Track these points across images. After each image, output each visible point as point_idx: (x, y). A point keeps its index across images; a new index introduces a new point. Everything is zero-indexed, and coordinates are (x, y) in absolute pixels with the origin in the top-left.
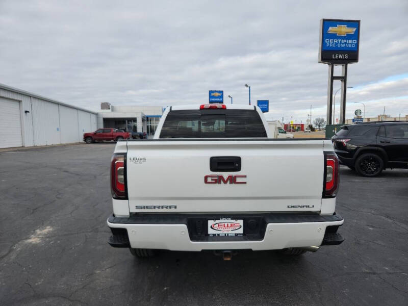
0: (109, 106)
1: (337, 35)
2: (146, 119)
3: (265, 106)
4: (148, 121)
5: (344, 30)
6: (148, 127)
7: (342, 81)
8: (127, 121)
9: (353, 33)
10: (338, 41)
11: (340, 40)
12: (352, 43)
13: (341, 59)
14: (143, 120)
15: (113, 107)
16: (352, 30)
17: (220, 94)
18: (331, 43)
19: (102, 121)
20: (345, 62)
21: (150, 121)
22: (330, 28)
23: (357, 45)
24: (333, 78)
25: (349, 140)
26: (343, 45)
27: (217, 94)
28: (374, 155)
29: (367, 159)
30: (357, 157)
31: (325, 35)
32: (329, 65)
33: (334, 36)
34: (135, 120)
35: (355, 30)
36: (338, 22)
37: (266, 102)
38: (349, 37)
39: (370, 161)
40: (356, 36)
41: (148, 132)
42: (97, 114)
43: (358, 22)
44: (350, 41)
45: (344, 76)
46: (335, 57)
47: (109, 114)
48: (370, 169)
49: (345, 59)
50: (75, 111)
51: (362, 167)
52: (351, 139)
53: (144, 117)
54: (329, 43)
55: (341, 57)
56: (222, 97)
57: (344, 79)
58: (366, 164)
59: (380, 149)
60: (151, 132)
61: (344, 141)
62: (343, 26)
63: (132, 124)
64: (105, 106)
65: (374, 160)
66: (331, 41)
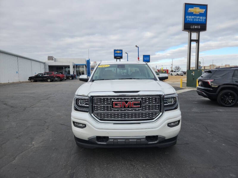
0: (53, 58)
1: (194, 13)
2: (76, 66)
3: (147, 59)
4: (77, 67)
5: (198, 10)
6: (77, 71)
7: (196, 42)
8: (64, 68)
9: (203, 13)
10: (194, 17)
11: (195, 17)
12: (203, 19)
13: (196, 29)
14: (74, 67)
15: (55, 59)
16: (203, 11)
17: (120, 52)
18: (190, 18)
19: (48, 67)
20: (198, 31)
21: (79, 67)
22: (189, 9)
23: (206, 20)
24: (191, 41)
25: (213, 80)
26: (197, 20)
27: (119, 52)
28: (232, 91)
29: (226, 94)
30: (219, 92)
31: (186, 13)
32: (189, 32)
33: (192, 14)
34: (69, 67)
35: (204, 10)
36: (194, 5)
37: (149, 56)
38: (201, 15)
39: (228, 96)
40: (205, 14)
41: (77, 74)
42: (44, 63)
43: (207, 5)
44: (201, 18)
45: (198, 39)
46: (192, 27)
47: (52, 63)
48: (228, 101)
49: (198, 29)
50: (30, 61)
51: (222, 99)
52: (215, 80)
53: (74, 65)
54: (189, 18)
55: (196, 27)
56: (122, 53)
57: (198, 41)
58: (225, 98)
59: (235, 86)
60: (79, 74)
61: (209, 81)
62: (197, 8)
63: (67, 69)
64: (50, 58)
65: (231, 94)
66: (190, 17)
